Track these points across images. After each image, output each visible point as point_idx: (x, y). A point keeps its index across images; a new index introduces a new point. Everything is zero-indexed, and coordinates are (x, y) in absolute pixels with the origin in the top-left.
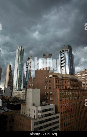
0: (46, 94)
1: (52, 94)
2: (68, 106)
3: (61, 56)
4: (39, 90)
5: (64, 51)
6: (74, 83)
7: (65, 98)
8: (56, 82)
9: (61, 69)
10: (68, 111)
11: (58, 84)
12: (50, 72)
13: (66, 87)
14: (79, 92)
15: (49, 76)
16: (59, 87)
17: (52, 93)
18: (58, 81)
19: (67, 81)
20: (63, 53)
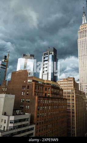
0: (22, 101)
1: (29, 102)
2: (45, 116)
3: (44, 59)
4: (14, 96)
5: (49, 54)
6: (55, 91)
7: (43, 107)
8: (36, 88)
9: (43, 74)
10: (45, 121)
11: (37, 90)
12: (29, 76)
13: (46, 94)
14: (59, 100)
15: (28, 81)
16: (38, 95)
17: (29, 100)
18: (38, 87)
19: (48, 88)
20: (46, 56)
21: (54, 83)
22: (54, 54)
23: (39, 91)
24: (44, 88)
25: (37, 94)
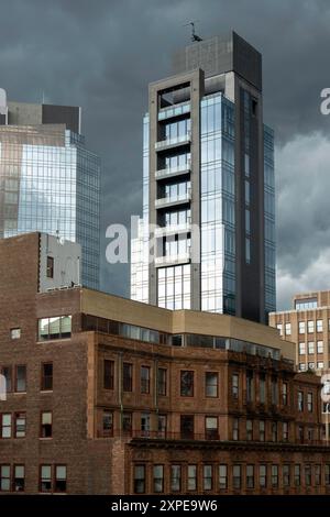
0: (6, 485)
1: (61, 485)
3: (161, 136)
5: (195, 95)
6: (263, 392)
8: (107, 381)
11: (118, 396)
12: (47, 285)
13: (187, 421)
14: (290, 464)
15: (44, 323)
16: (127, 428)
17: (61, 473)
18: (127, 366)
19: (199, 371)
20: (178, 110)
21: (250, 333)
22: (240, 91)
23: (134, 404)
24: (174, 373)
25: (118, 421)
